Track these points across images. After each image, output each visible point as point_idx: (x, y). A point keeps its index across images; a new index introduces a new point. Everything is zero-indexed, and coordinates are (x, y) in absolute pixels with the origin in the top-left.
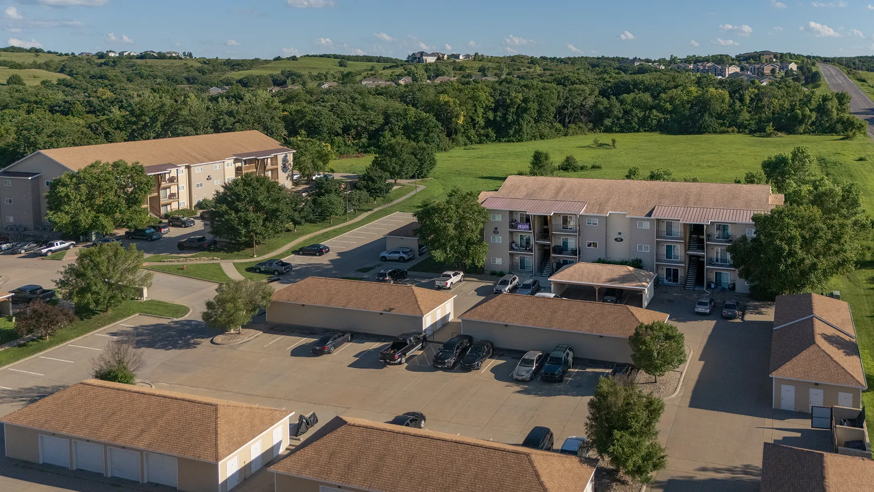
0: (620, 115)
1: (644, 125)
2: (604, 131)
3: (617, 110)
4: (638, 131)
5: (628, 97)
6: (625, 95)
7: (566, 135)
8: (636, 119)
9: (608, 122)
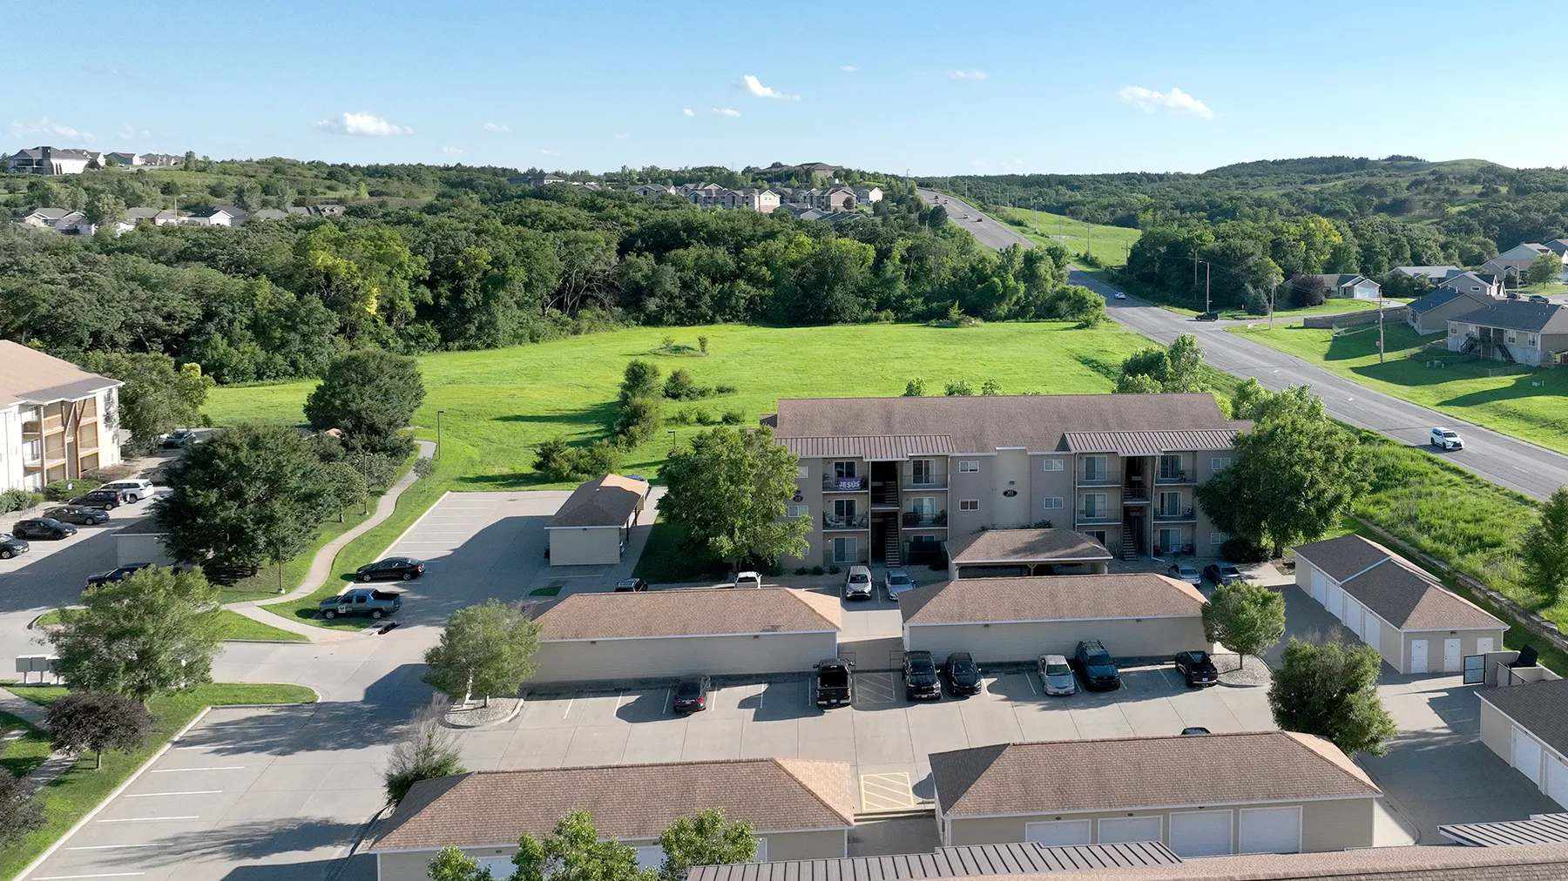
0: (676, 291)
1: (723, 311)
2: (647, 323)
3: (670, 279)
4: (712, 321)
5: (689, 255)
6: (681, 252)
7: (576, 332)
8: (707, 299)
9: (652, 305)
